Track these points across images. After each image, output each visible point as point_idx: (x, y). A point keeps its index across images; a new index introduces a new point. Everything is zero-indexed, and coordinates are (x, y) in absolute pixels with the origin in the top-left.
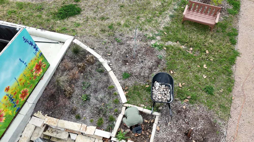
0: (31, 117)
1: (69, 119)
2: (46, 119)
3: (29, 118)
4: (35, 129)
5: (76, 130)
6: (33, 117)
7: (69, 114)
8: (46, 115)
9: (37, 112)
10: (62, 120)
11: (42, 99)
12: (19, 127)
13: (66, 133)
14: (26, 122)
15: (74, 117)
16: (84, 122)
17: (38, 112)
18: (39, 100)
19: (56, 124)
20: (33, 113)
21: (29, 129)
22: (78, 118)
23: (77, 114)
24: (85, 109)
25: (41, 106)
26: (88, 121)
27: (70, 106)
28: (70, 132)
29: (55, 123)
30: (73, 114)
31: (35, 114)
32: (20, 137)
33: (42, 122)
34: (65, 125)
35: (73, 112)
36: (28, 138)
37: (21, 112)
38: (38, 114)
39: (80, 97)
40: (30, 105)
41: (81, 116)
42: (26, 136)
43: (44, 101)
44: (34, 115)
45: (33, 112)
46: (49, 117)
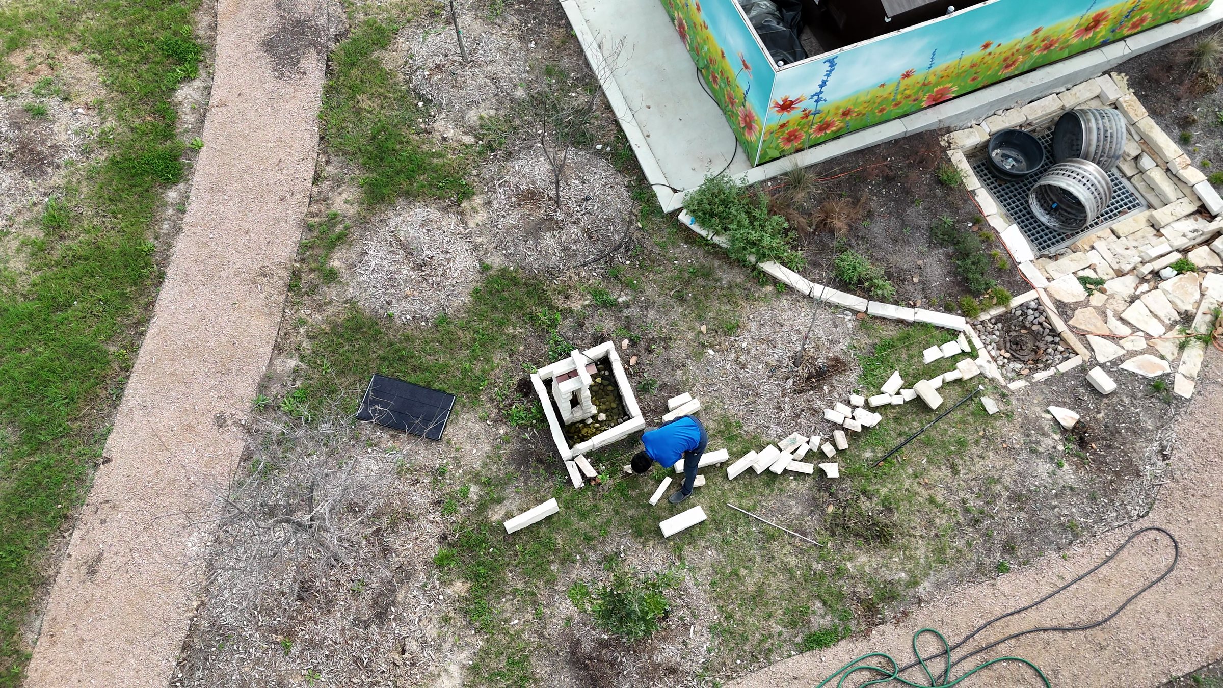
0: (1104, 74)
1: (1166, 129)
2: (1128, 96)
3: (1099, 72)
4: (1092, 99)
5: (1167, 153)
6: (1107, 76)
7: (1173, 121)
8: (1132, 90)
9: (1120, 73)
10: (1152, 120)
11: (1144, 59)
12: (1076, 74)
13: (1137, 148)
14: (1092, 75)
15: (1177, 131)
16: (1191, 154)
17: (1123, 75)
18: (1140, 55)
19: (1139, 119)
20: (1112, 70)
21: (1090, 88)
22: (1184, 141)
23: (1187, 132)
24: (1207, 137)
25: (1134, 68)
26: (1198, 159)
27: (1184, 110)
28: (1147, 150)
29: (1137, 115)
30: (1179, 126)
31: (1114, 74)
32: (1065, 89)
33: (1118, 96)
34: (1154, 131)
35: (1185, 123)
36: (1078, 100)
37: (1105, 49)
38: (1119, 77)
39: (1217, 109)
40: (1127, 51)
41: (1193, 140)
42: (1078, 94)
43: (1146, 63)
44: (1112, 74)
45: (1113, 68)
46: (1135, 98)
